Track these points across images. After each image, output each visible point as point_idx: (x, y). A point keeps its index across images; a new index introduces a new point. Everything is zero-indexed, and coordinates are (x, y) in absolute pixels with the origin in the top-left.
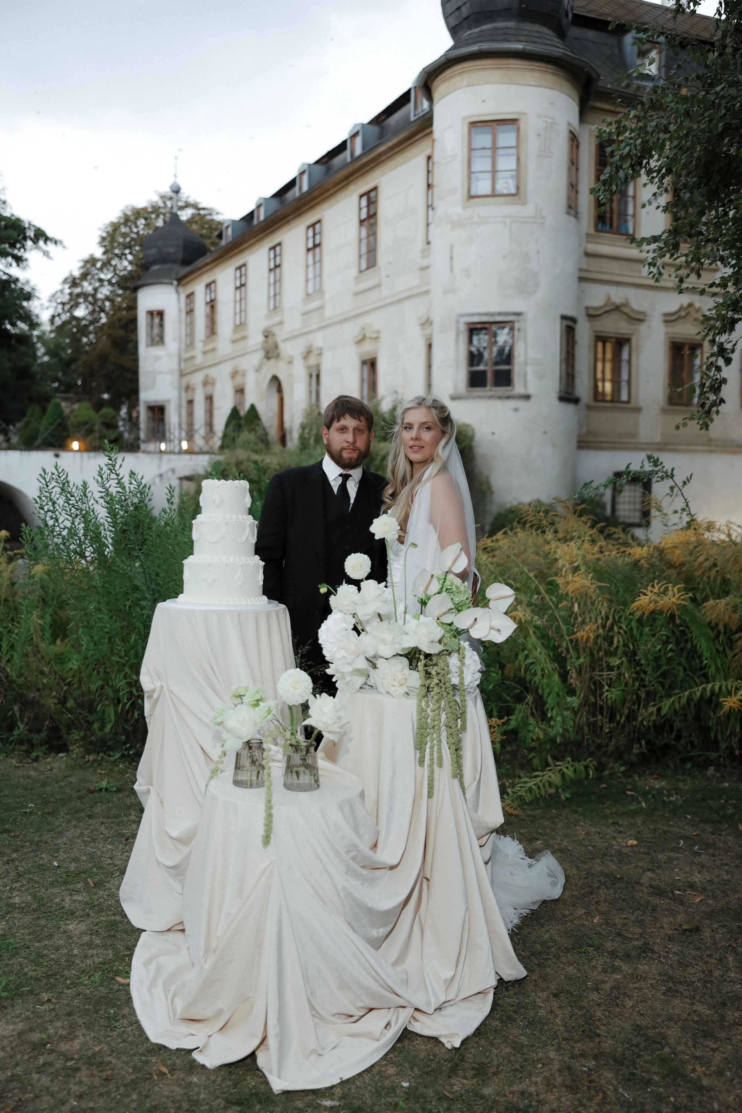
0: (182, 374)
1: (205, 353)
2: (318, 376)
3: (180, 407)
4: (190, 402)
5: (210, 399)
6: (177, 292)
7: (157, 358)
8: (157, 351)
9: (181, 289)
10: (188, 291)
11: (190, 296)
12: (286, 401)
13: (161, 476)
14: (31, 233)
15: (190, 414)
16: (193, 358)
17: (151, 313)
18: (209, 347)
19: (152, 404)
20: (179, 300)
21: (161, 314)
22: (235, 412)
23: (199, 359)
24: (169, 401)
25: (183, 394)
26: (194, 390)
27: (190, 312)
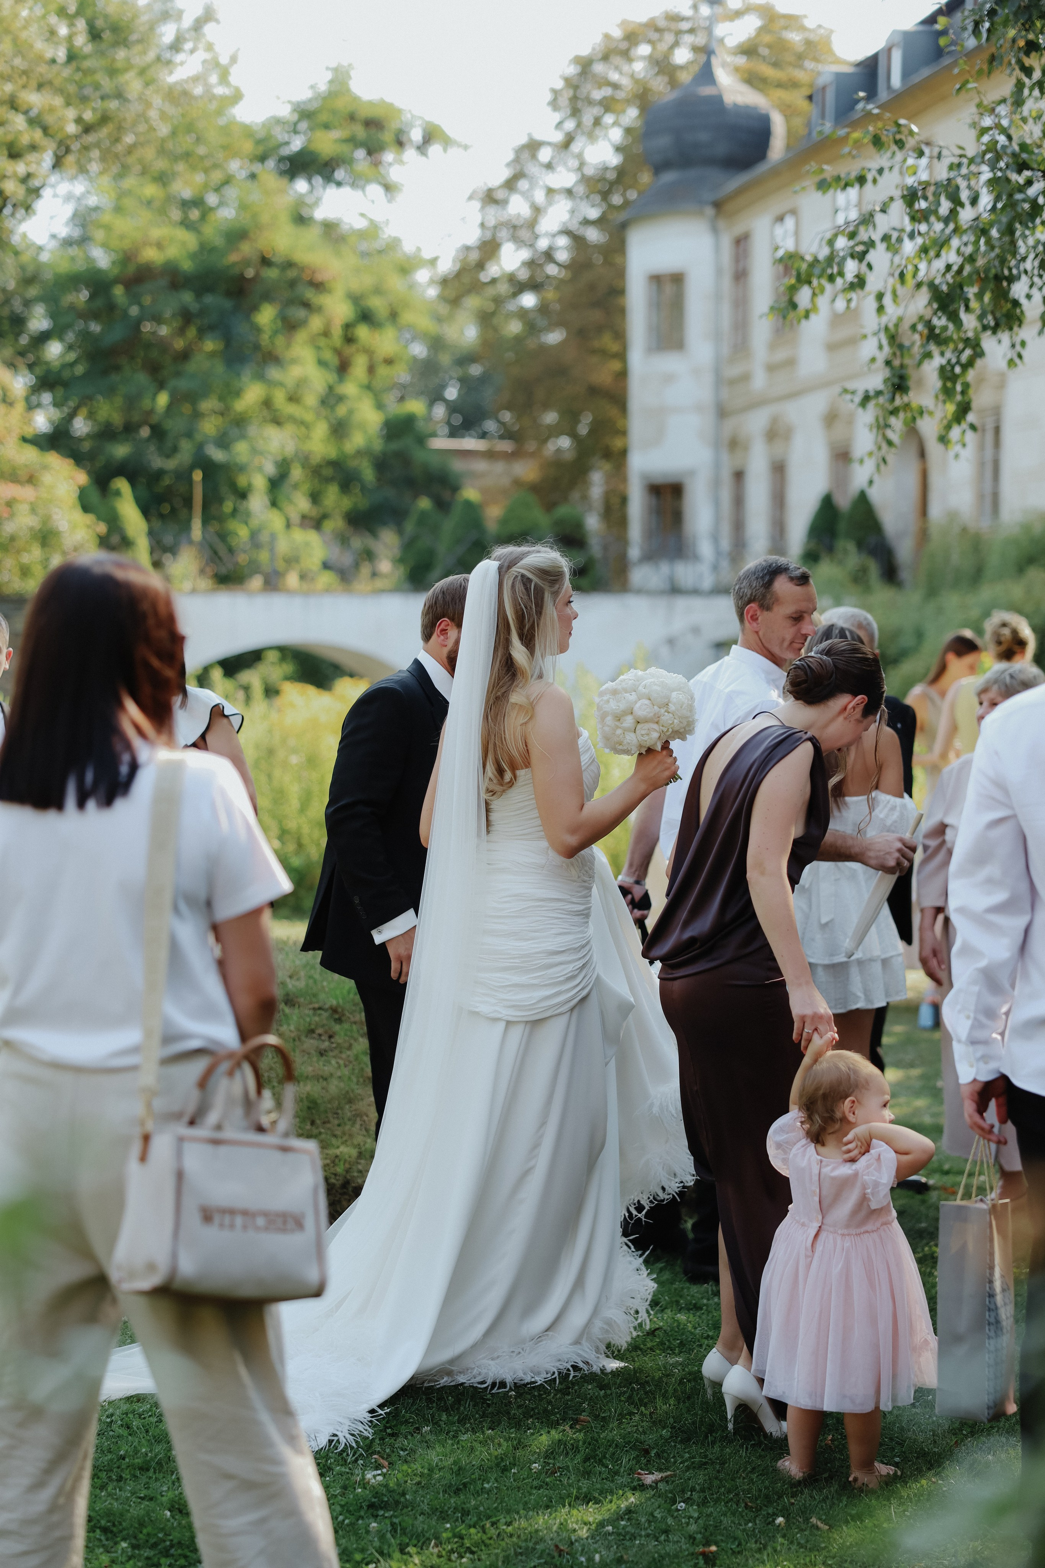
0: (722, 412)
1: (771, 368)
2: (997, 430)
3: (716, 483)
4: (739, 476)
5: (779, 470)
6: (715, 230)
7: (669, 379)
8: (670, 362)
9: (721, 224)
10: (739, 229)
11: (742, 242)
12: (935, 480)
13: (671, 642)
14: (416, 135)
15: (739, 501)
16: (745, 378)
17: (657, 280)
18: (781, 355)
19: (659, 480)
20: (717, 249)
21: (678, 279)
22: (827, 505)
23: (759, 381)
24: (692, 473)
25: (725, 457)
26: (746, 448)
27: (741, 275)
